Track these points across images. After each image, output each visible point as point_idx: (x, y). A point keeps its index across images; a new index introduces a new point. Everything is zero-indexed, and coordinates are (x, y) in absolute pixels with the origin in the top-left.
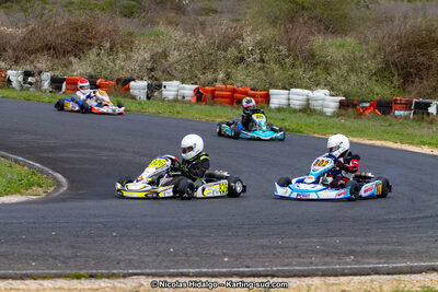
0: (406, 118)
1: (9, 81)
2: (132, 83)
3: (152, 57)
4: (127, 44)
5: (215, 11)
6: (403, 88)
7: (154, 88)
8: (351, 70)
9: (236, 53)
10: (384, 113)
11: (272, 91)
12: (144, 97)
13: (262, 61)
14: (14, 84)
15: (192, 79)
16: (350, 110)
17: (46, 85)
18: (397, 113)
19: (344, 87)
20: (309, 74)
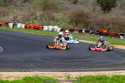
0: (77, 33)
2: (9, 24)
3: (14, 17)
4: (8, 14)
5: (24, 6)
6: (76, 26)
7: (15, 25)
9: (35, 17)
10: (71, 32)
12: (12, 27)
13: (41, 19)
15: (24, 23)
18: (75, 32)
19: (62, 26)
20: (53, 22)
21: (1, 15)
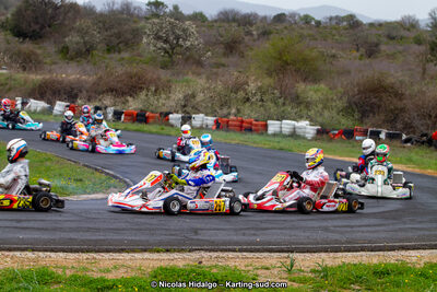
2: (171, 116)
3: (185, 97)
4: (162, 88)
5: (224, 65)
6: (361, 121)
7: (186, 119)
8: (325, 107)
9: (244, 95)
10: (348, 138)
11: (269, 122)
13: (262, 100)
15: (213, 113)
16: (325, 136)
17: (110, 116)
18: (357, 138)
20: (295, 110)
21: (148, 90)
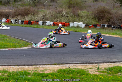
0: (100, 28)
1: (12, 22)
2: (39, 22)
3: (43, 16)
6: (99, 22)
7: (44, 23)
8: (87, 18)
9: (61, 15)
10: (95, 27)
11: (70, 23)
12: (42, 25)
13: (67, 16)
14: (13, 23)
15: (52, 21)
16: (88, 27)
17: (20, 23)
18: (98, 27)
19: (86, 22)
20: (78, 19)
21: (31, 14)
